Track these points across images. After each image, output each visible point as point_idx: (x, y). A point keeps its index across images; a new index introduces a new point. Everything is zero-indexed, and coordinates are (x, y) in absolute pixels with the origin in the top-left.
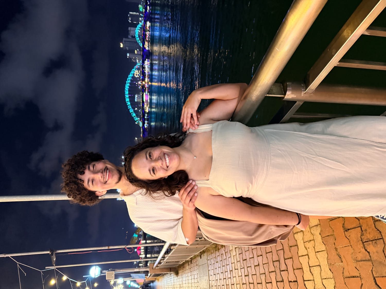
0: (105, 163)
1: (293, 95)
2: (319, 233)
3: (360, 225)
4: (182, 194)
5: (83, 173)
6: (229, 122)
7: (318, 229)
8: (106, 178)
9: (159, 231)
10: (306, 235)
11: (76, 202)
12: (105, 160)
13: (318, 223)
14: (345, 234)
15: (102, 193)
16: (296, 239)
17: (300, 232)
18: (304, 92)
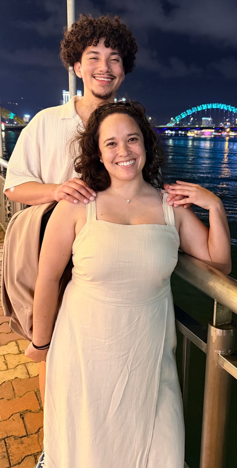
0: (121, 76)
1: (216, 338)
2: (17, 377)
3: (29, 435)
4: (76, 183)
5: (107, 45)
6: (177, 249)
7: (23, 375)
8: (100, 77)
9: (25, 151)
10: (15, 358)
11: (66, 35)
12: (124, 76)
13: (32, 375)
14: (17, 413)
15: (79, 71)
16: (8, 345)
17: (19, 351)
18: (220, 354)
